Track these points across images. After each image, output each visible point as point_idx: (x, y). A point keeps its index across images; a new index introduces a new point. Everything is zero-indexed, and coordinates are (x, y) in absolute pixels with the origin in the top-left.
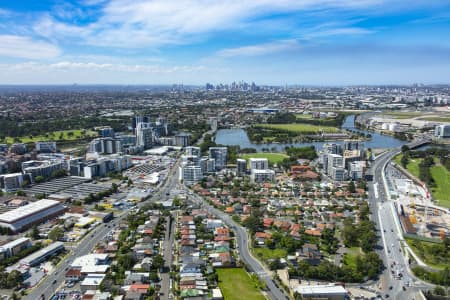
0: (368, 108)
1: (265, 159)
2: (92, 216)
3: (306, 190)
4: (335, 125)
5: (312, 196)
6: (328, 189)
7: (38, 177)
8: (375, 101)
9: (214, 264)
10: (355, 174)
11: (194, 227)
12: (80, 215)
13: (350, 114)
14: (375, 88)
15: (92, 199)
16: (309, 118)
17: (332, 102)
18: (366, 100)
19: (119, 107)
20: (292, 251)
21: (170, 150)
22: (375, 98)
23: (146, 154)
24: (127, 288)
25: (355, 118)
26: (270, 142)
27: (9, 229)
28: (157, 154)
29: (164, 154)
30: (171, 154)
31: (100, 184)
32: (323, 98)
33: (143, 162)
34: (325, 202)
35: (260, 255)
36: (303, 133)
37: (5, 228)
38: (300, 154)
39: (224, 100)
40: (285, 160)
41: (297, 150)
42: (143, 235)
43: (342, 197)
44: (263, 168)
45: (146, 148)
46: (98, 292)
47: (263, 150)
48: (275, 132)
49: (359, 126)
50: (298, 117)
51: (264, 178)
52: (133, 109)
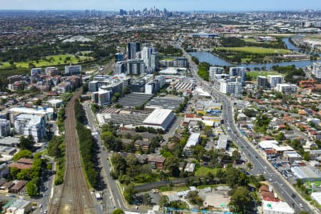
1: (281, 76)
2: (208, 119)
7: (116, 94)
12: (199, 119)
16: (254, 41)
21: (179, 70)
27: (161, 130)
29: (177, 74)
30: (182, 73)
37: (158, 129)
48: (243, 55)
50: (244, 40)
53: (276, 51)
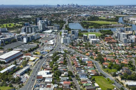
0: (126, 14)
1: (95, 35)
2: (35, 57)
3: (114, 47)
4: (116, 21)
5: (117, 49)
6: (122, 47)
7: (6, 42)
8: (128, 11)
9: (91, 74)
10: (132, 40)
11: (78, 61)
12: (30, 57)
13: (120, 17)
14: (127, 6)
15: (31, 51)
16: (104, 18)
17: (111, 12)
18: (125, 11)
19: (25, 14)
20: (119, 70)
21: (53, 31)
22: (128, 10)
23: (44, 33)
24: (62, 83)
25: (123, 19)
26: (92, 28)
27: (4, 62)
28: (49, 33)
29: (51, 33)
30: (54, 33)
31: (31, 45)
32: (107, 10)
33: (44, 36)
34: (123, 52)
35: (107, 71)
36: (104, 24)
37: (3, 61)
38: (107, 33)
39: (66, 11)
40: (101, 35)
41: (105, 31)
42: (60, 64)
43: (129, 50)
44: (94, 38)
45: (43, 30)
46: (52, 84)
47: (91, 31)
48: (93, 24)
49: (125, 21)
50: (100, 18)
51: (96, 42)
52: (31, 15)
53: (110, 23)
